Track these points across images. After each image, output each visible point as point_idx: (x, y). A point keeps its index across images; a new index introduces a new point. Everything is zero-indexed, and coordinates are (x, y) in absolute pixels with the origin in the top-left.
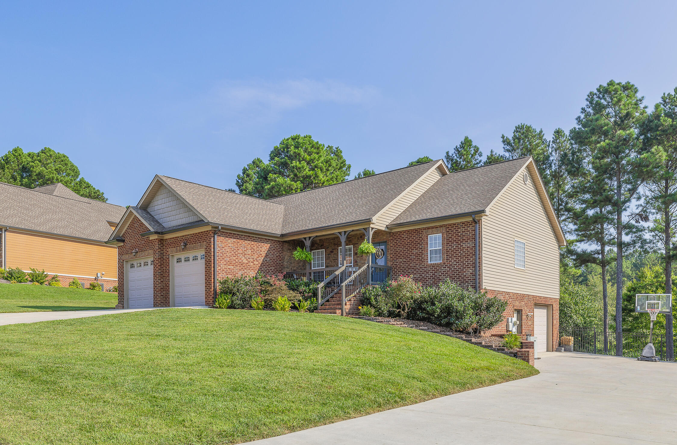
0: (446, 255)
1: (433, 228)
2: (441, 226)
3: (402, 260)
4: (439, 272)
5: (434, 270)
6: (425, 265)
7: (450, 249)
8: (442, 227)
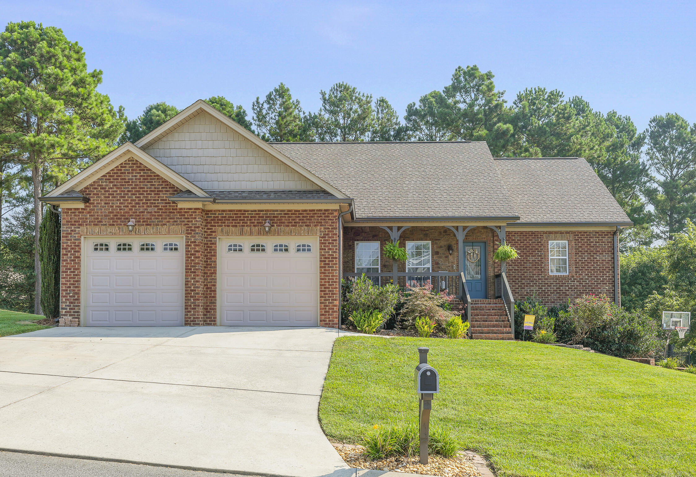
0: (574, 266)
1: (556, 233)
2: (567, 233)
3: (512, 267)
4: (565, 286)
5: (559, 284)
6: (546, 277)
7: (580, 260)
8: (569, 233)
